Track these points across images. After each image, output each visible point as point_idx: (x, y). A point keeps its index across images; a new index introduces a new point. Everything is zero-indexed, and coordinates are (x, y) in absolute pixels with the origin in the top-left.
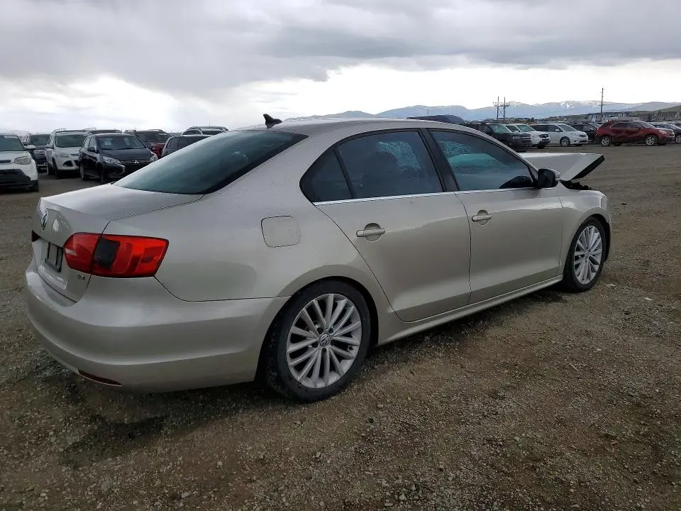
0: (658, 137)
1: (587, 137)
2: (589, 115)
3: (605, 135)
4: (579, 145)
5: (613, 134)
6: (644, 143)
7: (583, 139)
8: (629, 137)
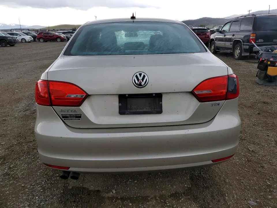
0: (61, 39)
1: (33, 39)
2: (12, 29)
3: (41, 38)
4: (30, 42)
5: (44, 37)
6: (57, 41)
7: (31, 39)
8: (51, 38)
